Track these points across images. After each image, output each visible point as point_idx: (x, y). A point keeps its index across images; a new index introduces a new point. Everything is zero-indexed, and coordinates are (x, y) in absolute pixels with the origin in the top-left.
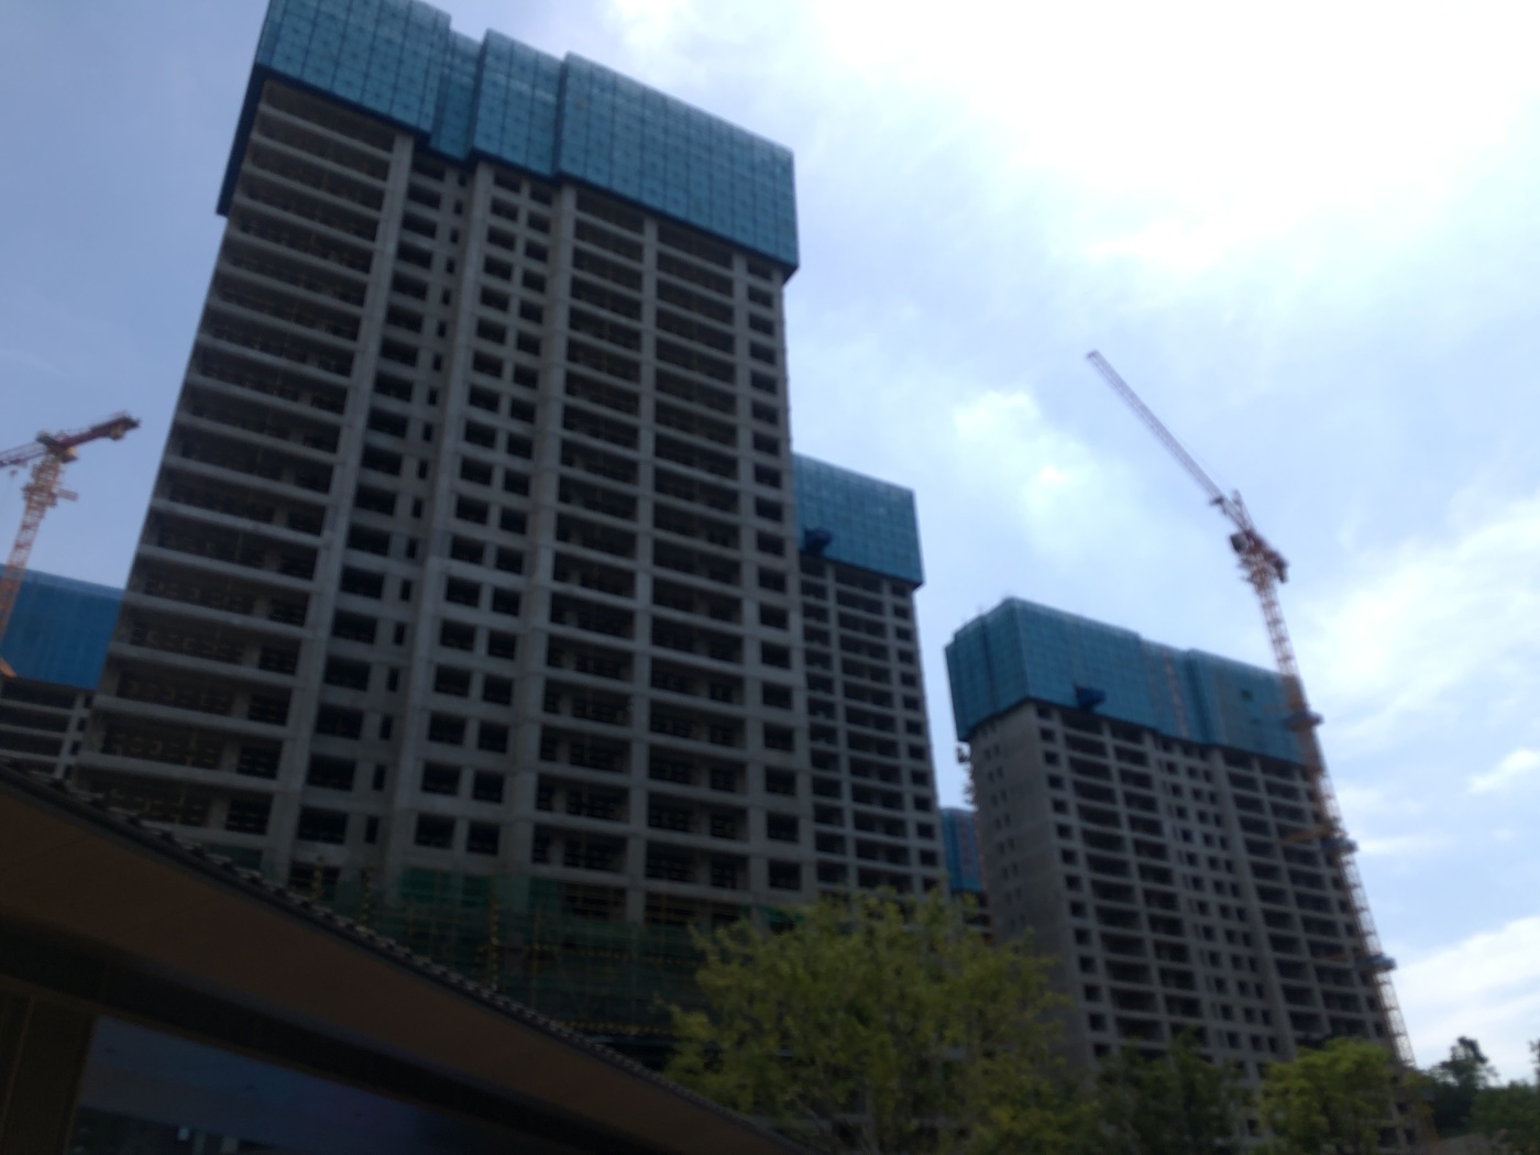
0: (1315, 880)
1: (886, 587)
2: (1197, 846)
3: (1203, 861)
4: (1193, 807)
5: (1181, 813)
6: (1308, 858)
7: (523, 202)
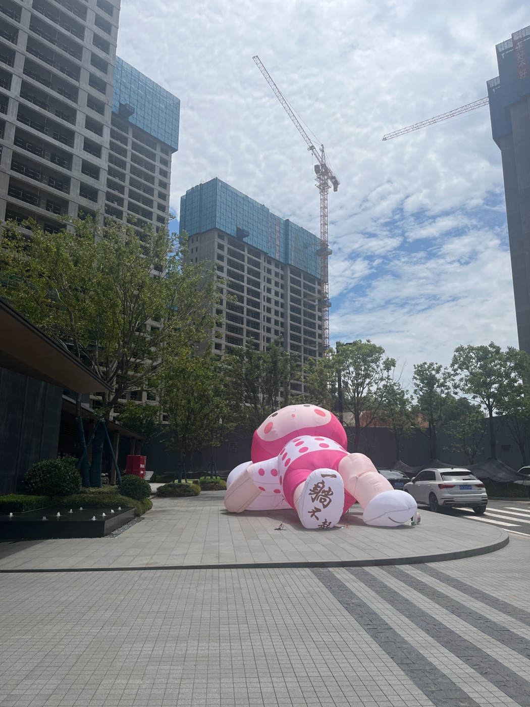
0: (313, 316)
1: (158, 147)
2: (272, 296)
3: (273, 302)
4: (274, 279)
5: (269, 281)
6: (312, 307)
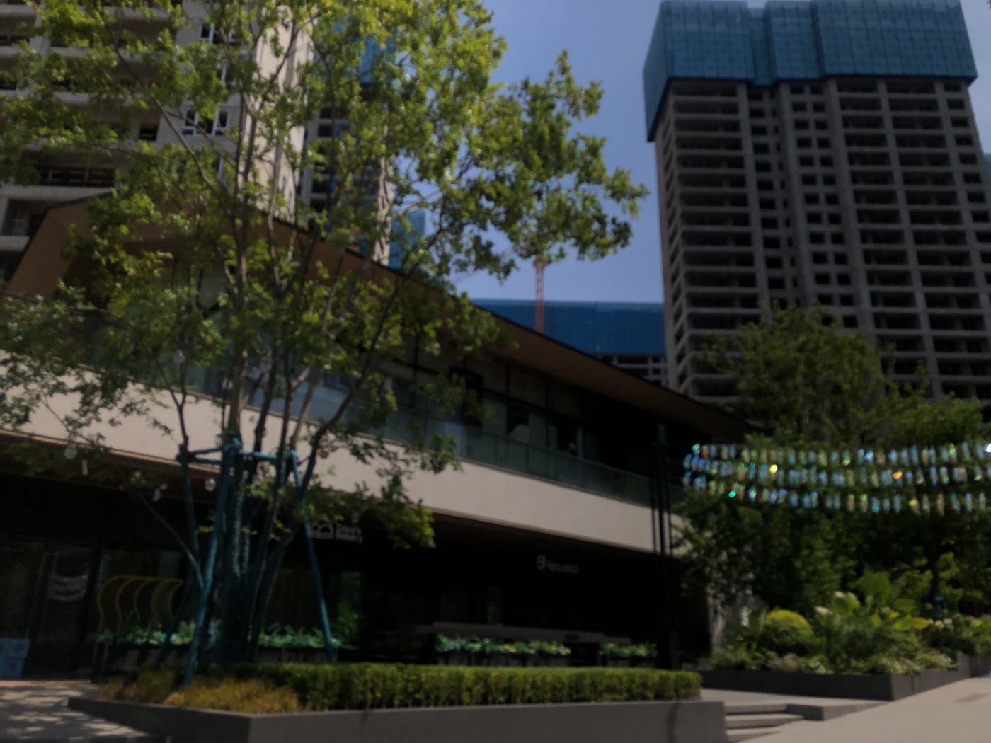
7: (808, 98)
